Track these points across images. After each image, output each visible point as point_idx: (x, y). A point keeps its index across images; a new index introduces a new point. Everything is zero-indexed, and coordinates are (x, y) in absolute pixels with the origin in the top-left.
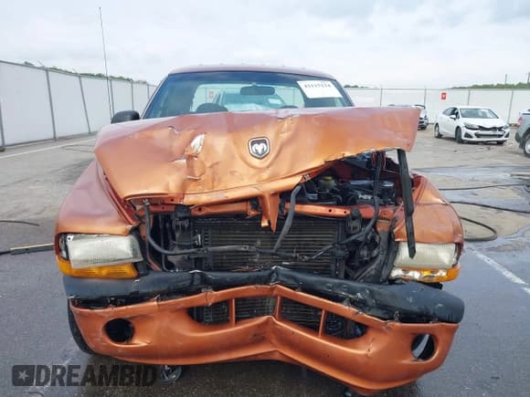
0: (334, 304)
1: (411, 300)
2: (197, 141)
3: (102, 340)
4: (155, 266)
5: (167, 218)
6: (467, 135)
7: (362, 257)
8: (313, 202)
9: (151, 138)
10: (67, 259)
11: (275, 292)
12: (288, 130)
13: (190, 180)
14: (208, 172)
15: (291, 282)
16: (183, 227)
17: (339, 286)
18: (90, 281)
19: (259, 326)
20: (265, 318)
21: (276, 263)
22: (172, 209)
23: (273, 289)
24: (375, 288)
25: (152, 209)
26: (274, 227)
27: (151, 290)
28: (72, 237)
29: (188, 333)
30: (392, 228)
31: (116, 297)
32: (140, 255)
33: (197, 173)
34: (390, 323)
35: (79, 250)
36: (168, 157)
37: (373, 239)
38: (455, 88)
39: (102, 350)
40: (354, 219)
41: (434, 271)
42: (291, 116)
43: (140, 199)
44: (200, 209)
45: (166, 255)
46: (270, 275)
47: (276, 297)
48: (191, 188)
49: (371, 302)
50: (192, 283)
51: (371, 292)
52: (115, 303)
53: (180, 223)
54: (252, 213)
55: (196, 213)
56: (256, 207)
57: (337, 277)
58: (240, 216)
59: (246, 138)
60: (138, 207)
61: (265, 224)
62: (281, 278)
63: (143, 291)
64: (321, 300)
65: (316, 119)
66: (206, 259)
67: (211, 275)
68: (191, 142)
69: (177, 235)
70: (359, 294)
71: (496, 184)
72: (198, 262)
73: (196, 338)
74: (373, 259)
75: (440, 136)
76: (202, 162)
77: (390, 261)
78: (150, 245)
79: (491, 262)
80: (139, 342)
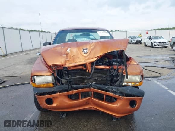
0: (108, 92)
1: (128, 91)
2: (69, 50)
3: (45, 104)
4: (58, 84)
5: (61, 71)
6: (155, 45)
7: (115, 80)
8: (101, 65)
9: (56, 49)
10: (35, 83)
11: (91, 90)
12: (93, 46)
13: (67, 60)
14: (72, 58)
15: (95, 87)
16: (66, 73)
17: (109, 88)
18: (41, 88)
19: (87, 100)
20: (89, 98)
21: (91, 82)
22: (63, 68)
23: (91, 89)
24: (118, 88)
25: (57, 68)
26: (90, 72)
27: (58, 90)
28: (36, 77)
29: (68, 102)
30: (122, 71)
31: (48, 92)
32: (54, 81)
33: (69, 58)
34: (123, 97)
35: (38, 80)
36: (61, 54)
37: (117, 74)
38: (151, 30)
39: (45, 107)
40: (112, 69)
41: (135, 83)
42: (94, 42)
43: (54, 66)
44: (70, 68)
45: (61, 80)
46: (90, 85)
47: (91, 92)
48: (67, 62)
49: (117, 92)
50: (68, 88)
51: (117, 89)
52: (48, 94)
53: (65, 72)
54: (84, 69)
55: (69, 69)
56: (85, 67)
57: (108, 85)
58: (81, 70)
59: (82, 48)
60: (53, 68)
61: (87, 71)
62: (93, 86)
63: (56, 90)
64: (104, 92)
65: (100, 43)
66: (72, 82)
67: (74, 86)
68: (67, 50)
69: (64, 75)
70: (114, 90)
71: (163, 60)
72: (70, 83)
73: (70, 103)
74: (118, 80)
75: (146, 46)
76: (70, 56)
77: (123, 80)
78: (57, 77)
79: (159, 83)
80: (55, 104)
